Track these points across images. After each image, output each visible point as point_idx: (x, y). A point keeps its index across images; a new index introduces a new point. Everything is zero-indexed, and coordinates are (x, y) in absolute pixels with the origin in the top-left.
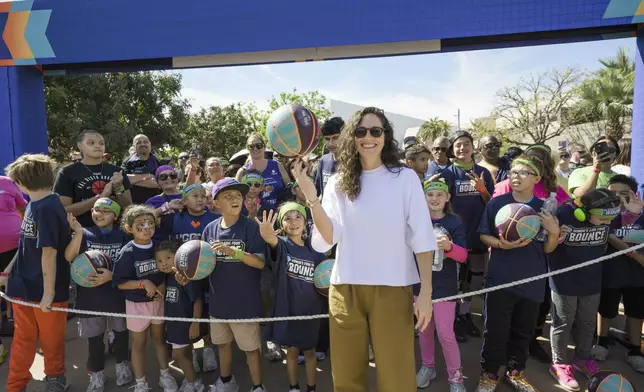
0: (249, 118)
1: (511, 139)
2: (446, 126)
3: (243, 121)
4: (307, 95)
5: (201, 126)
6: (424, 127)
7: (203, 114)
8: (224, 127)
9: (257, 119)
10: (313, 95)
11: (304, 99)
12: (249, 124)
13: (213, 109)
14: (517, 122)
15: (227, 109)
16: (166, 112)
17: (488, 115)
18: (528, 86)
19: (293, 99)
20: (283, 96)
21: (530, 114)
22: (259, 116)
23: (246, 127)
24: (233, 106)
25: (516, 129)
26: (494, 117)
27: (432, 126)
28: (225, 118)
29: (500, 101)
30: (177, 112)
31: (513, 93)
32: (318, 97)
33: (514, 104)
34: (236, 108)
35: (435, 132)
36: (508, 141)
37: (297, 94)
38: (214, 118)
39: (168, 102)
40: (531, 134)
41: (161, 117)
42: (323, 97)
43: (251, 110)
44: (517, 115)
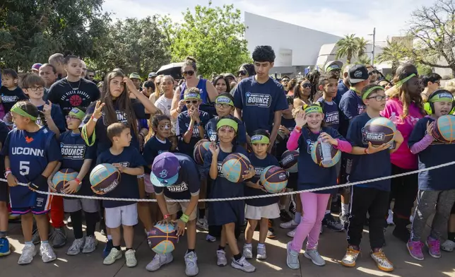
0: (163, 30)
1: (425, 61)
2: (362, 44)
3: (158, 34)
4: (222, 8)
5: (117, 38)
6: (340, 44)
7: (119, 26)
8: (140, 40)
9: (171, 32)
10: (228, 8)
11: (219, 13)
12: (164, 37)
13: (129, 21)
14: (433, 43)
15: (142, 22)
16: (87, 25)
17: (404, 35)
18: (445, 6)
19: (208, 13)
20: (198, 9)
21: (446, 35)
22: (173, 29)
23: (161, 40)
24: (148, 19)
25: (430, 51)
26: (410, 38)
27: (348, 43)
28: (141, 31)
29: (416, 21)
30: (97, 25)
31: (431, 14)
32: (233, 11)
33: (431, 24)
34: (152, 21)
35: (350, 50)
36: (422, 62)
37: (212, 7)
38: (130, 30)
39: (89, 16)
40: (446, 57)
41: (82, 30)
42: (238, 11)
43: (165, 22)
44: (433, 36)
